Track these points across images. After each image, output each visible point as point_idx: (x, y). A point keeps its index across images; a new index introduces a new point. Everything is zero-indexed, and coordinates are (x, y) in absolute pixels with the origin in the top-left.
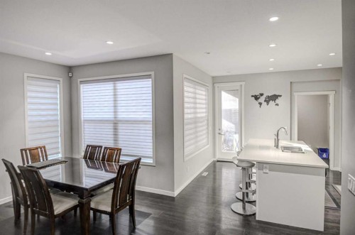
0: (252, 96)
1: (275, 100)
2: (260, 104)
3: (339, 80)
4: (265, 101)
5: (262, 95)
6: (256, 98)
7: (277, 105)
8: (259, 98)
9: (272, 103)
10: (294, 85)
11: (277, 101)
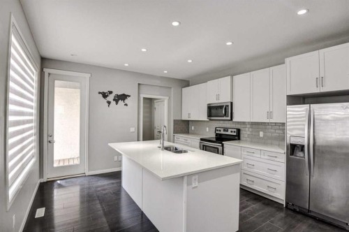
0: (100, 93)
1: (124, 100)
2: (109, 103)
3: (171, 88)
4: (114, 100)
5: (111, 92)
6: (105, 95)
7: (126, 105)
8: (108, 96)
9: (121, 102)
10: (142, 87)
11: (127, 101)
